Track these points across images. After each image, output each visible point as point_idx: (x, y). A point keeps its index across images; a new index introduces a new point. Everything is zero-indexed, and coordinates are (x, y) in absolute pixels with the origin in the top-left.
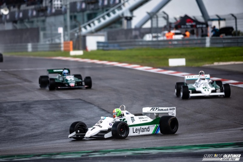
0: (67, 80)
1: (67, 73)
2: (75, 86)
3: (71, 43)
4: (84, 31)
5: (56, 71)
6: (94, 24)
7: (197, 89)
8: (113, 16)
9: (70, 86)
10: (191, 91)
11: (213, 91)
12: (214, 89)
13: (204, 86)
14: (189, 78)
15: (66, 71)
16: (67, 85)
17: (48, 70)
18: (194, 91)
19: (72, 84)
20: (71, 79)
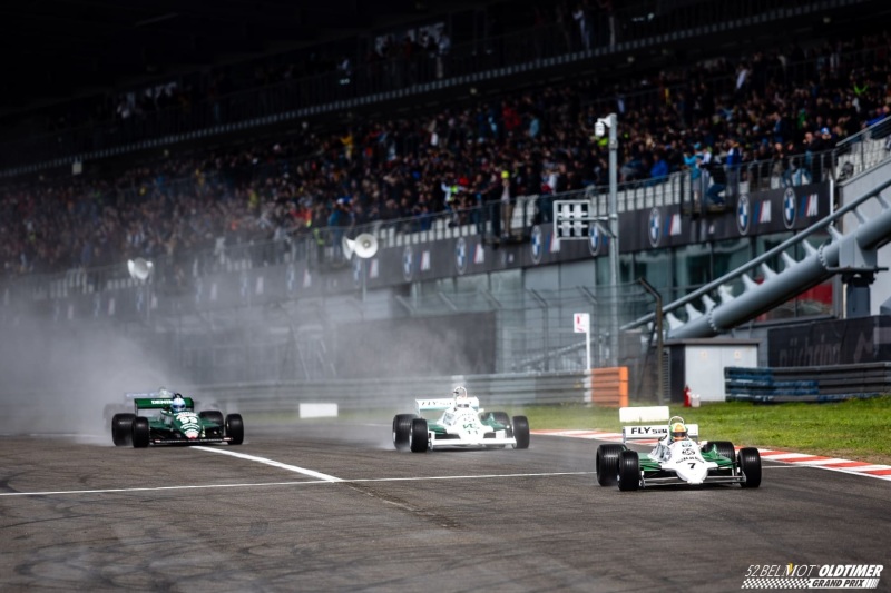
0: (180, 423)
1: (183, 407)
2: (199, 438)
3: (624, 372)
4: (674, 324)
5: (157, 402)
6: (718, 300)
7: (449, 430)
8: (792, 267)
9: (187, 438)
10: (433, 433)
11: (488, 435)
12: (490, 429)
13: (467, 423)
14: (426, 407)
15: (179, 402)
16: (179, 436)
17: (136, 401)
18: (442, 435)
19: (192, 434)
20: (189, 422)
